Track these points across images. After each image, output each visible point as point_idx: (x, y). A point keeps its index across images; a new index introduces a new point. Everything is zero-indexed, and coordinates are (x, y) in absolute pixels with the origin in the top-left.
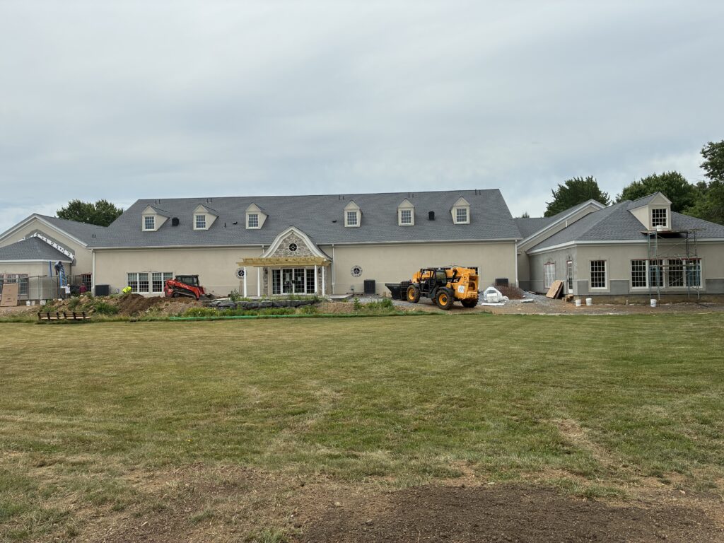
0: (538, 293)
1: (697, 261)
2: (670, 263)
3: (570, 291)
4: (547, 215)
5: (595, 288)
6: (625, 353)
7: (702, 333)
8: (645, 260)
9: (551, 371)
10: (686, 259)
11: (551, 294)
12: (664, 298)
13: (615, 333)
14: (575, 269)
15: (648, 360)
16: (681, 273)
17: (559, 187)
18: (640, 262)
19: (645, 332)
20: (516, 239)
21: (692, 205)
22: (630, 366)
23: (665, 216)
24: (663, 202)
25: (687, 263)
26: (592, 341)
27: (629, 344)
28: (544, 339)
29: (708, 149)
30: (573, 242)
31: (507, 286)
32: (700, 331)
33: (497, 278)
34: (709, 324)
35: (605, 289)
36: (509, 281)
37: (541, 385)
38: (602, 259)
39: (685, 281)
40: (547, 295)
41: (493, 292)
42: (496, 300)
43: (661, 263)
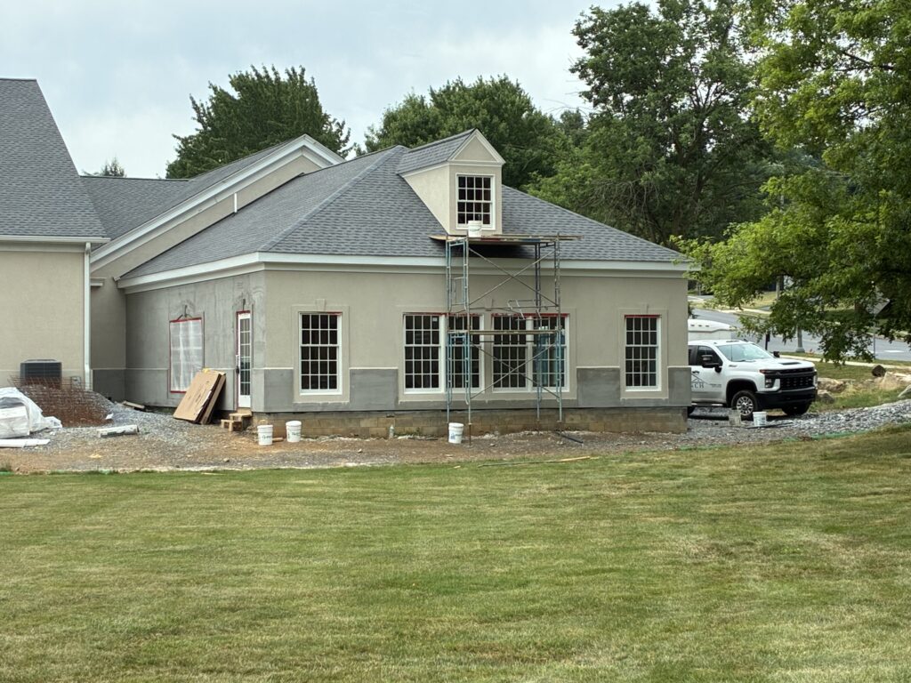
0: (149, 408)
1: (558, 320)
2: (497, 327)
3: (244, 401)
4: (176, 171)
5: (310, 392)
6: (391, 569)
7: (570, 510)
8: (437, 315)
9: (201, 630)
10: (535, 316)
11: (189, 409)
12: (482, 419)
13: (363, 518)
14: (259, 337)
15: (446, 583)
16: (523, 350)
17: (211, 92)
18: (427, 319)
19: (437, 512)
20: (89, 241)
21: (549, 172)
22: (406, 602)
23: (488, 196)
24: (483, 158)
25: (536, 325)
26: (304, 541)
27: (400, 544)
28: (174, 542)
29: (590, 24)
30: (255, 258)
31: (58, 387)
32: (566, 505)
33: (25, 360)
34: (585, 486)
35: (337, 396)
36: (64, 369)
37: (175, 671)
38: (331, 308)
39: (529, 374)
40: (176, 415)
41: (16, 403)
42: (23, 429)
43: (476, 326)
